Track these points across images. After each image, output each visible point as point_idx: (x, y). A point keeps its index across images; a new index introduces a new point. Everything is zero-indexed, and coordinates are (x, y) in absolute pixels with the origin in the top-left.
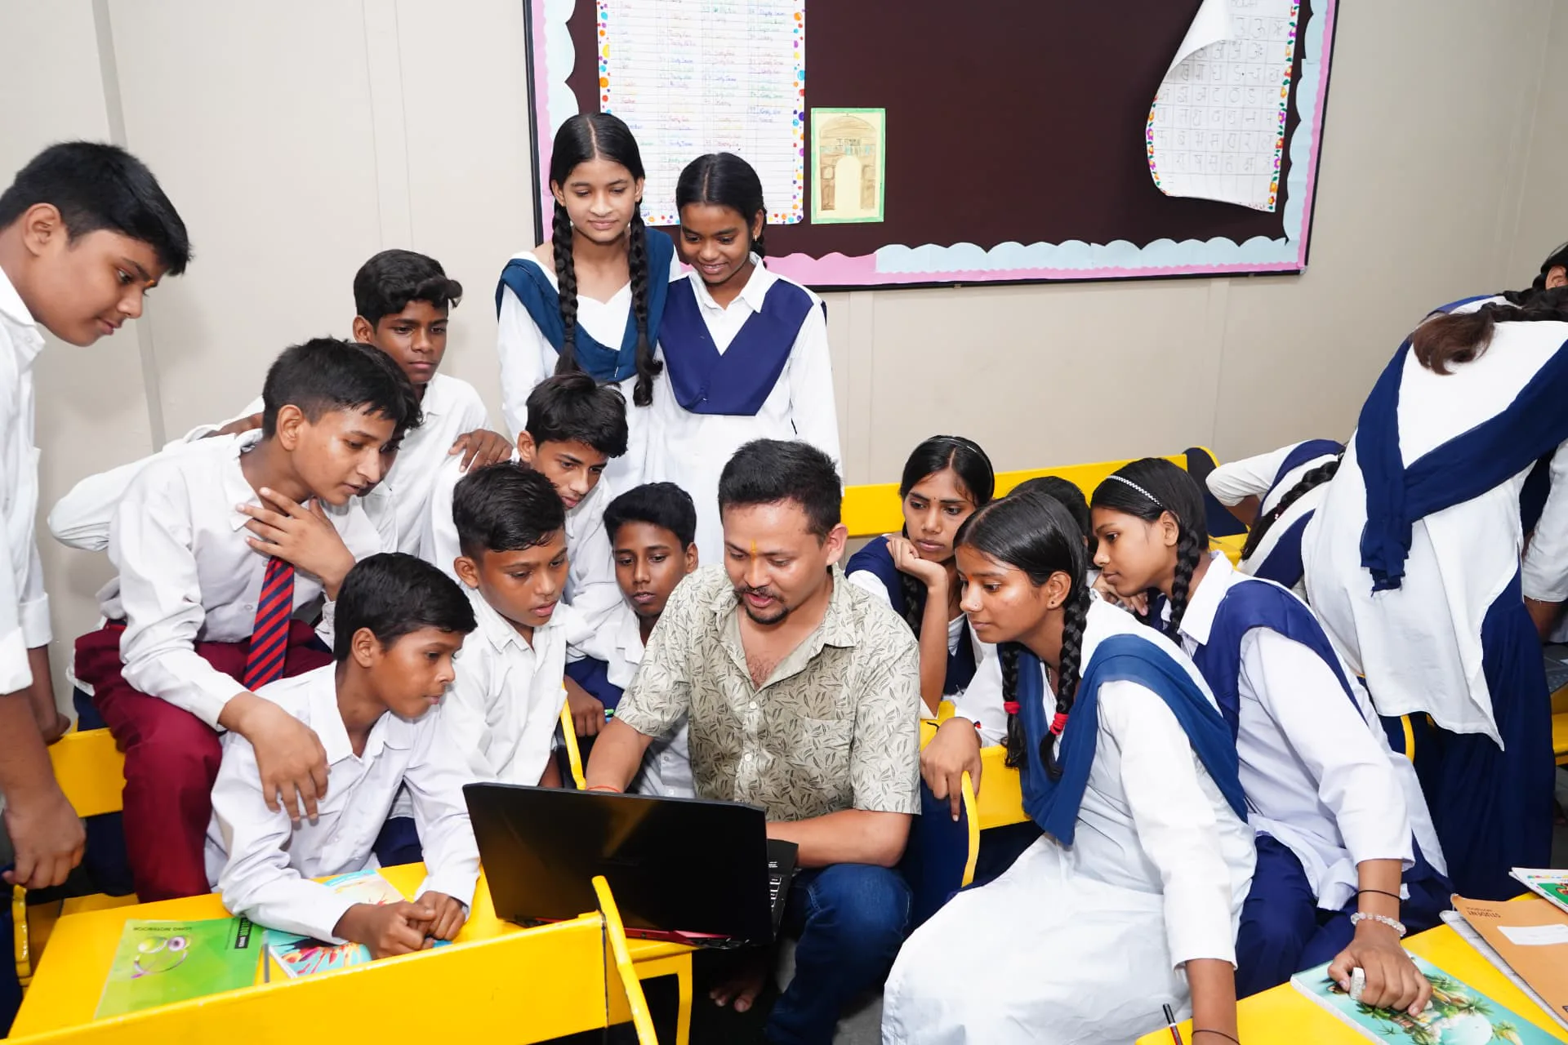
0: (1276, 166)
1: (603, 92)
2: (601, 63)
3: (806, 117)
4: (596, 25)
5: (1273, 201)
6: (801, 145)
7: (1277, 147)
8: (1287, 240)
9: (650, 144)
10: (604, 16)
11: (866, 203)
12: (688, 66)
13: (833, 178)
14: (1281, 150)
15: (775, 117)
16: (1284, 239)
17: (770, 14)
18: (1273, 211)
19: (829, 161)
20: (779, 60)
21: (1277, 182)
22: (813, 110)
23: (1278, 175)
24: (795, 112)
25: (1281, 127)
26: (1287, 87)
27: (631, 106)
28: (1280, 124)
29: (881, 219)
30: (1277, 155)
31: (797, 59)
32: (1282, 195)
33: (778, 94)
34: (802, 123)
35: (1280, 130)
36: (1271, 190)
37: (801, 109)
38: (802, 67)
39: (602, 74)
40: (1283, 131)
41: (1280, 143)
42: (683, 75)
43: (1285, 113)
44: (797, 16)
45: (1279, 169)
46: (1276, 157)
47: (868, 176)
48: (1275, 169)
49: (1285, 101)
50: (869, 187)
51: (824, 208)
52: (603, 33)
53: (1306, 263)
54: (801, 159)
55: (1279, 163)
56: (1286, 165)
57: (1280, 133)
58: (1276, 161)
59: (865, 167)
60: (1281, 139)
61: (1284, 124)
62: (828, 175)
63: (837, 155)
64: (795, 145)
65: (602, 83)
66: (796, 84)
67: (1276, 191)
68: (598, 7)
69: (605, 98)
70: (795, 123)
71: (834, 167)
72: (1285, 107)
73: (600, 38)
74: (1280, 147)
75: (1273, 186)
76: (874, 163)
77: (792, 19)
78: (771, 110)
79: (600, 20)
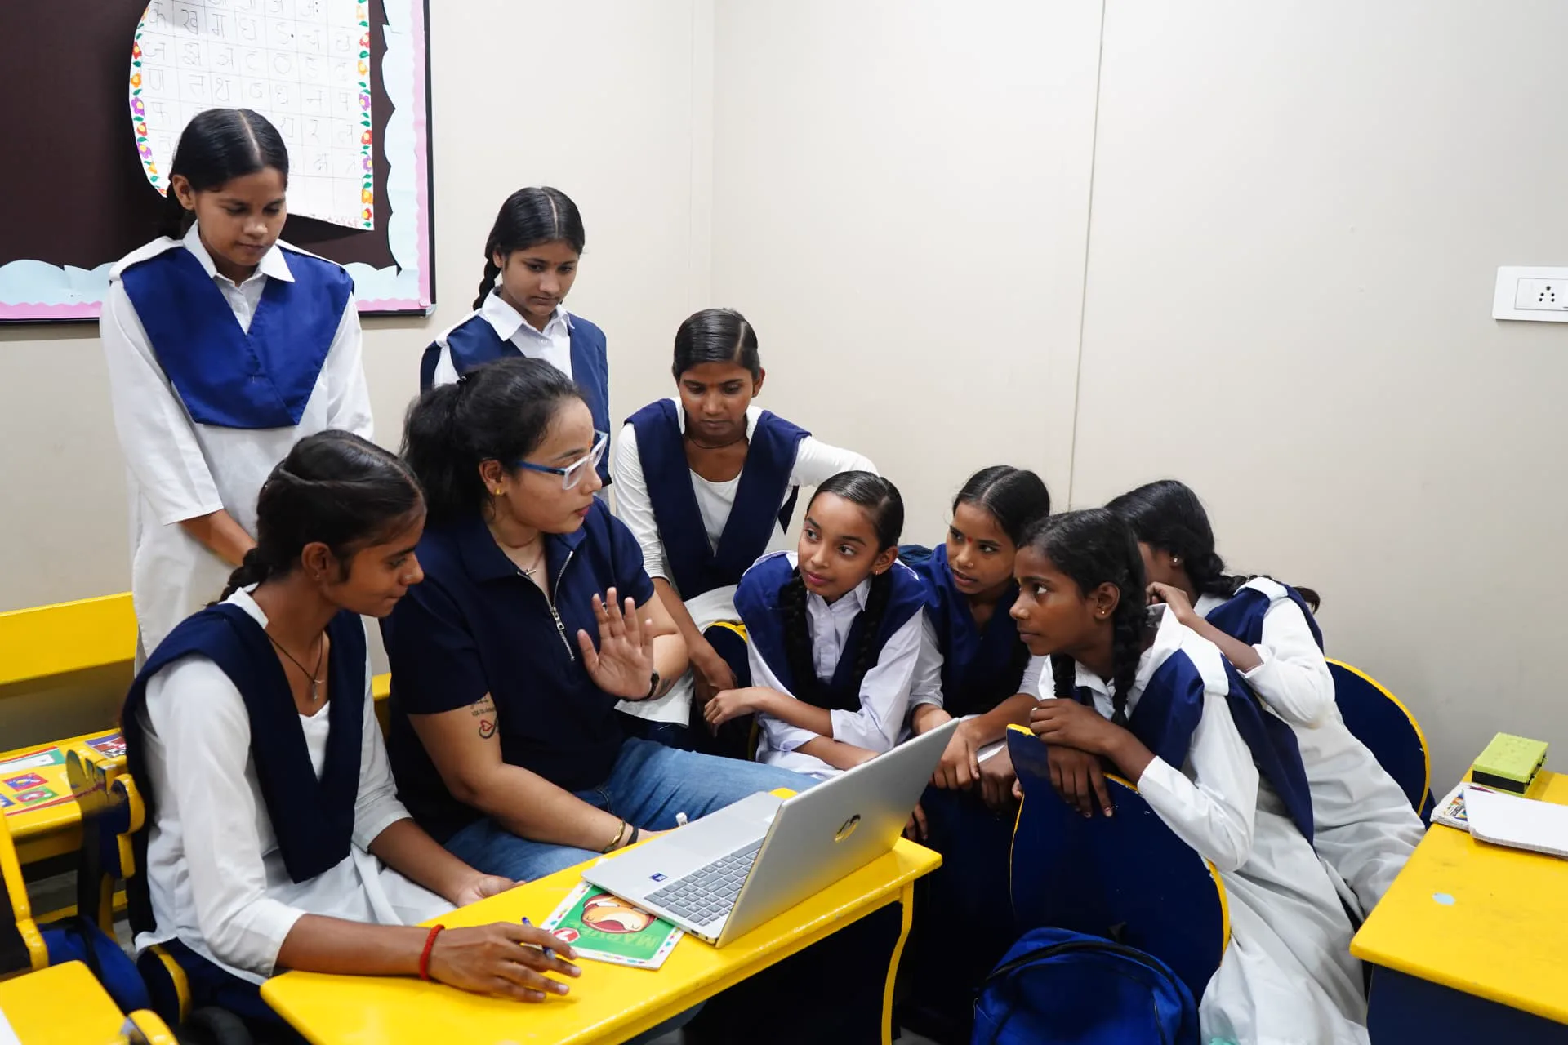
0: (365, 167)
5: (370, 215)
7: (363, 141)
8: (399, 269)
14: (371, 146)
16: (395, 267)
18: (372, 228)
21: (371, 190)
23: (371, 180)
25: (366, 115)
26: (367, 60)
28: (364, 111)
30: (366, 153)
32: (382, 209)
35: (365, 119)
36: (364, 200)
40: (370, 120)
41: (367, 137)
43: (369, 96)
45: (371, 173)
46: (365, 156)
48: (365, 172)
49: (367, 79)
53: (433, 300)
55: (370, 163)
56: (381, 169)
57: (366, 123)
58: (365, 161)
60: (367, 132)
61: (369, 111)
67: (372, 201)
72: (368, 88)
74: (368, 142)
75: (367, 195)
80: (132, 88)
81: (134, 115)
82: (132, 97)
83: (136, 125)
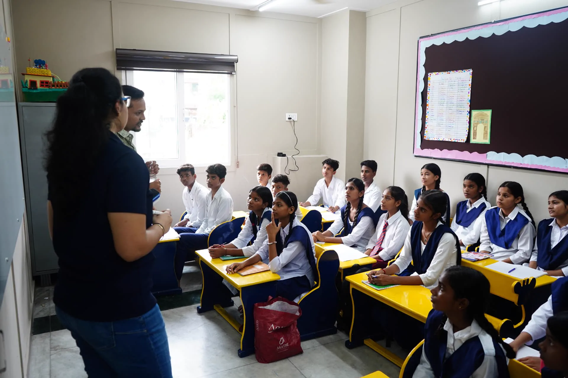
1: (427, 107)
2: (427, 101)
3: (470, 113)
4: (427, 92)
6: (468, 121)
9: (435, 120)
10: (429, 90)
11: (485, 138)
12: (444, 100)
13: (476, 130)
15: (463, 113)
17: (463, 85)
19: (475, 125)
20: (464, 97)
22: (472, 111)
24: (468, 111)
27: (433, 110)
29: (489, 143)
31: (468, 97)
33: (464, 106)
34: (469, 114)
37: (469, 111)
38: (470, 99)
39: (427, 103)
42: (443, 102)
44: (469, 85)
47: (486, 130)
50: (486, 133)
51: (474, 139)
52: (428, 94)
54: (468, 124)
59: (485, 127)
62: (475, 129)
63: (477, 124)
64: (467, 120)
65: (427, 105)
66: (468, 104)
68: (428, 88)
69: (428, 109)
70: (468, 115)
71: (477, 127)
73: (428, 95)
76: (488, 127)
77: (468, 86)
78: (462, 111)
79: (428, 91)
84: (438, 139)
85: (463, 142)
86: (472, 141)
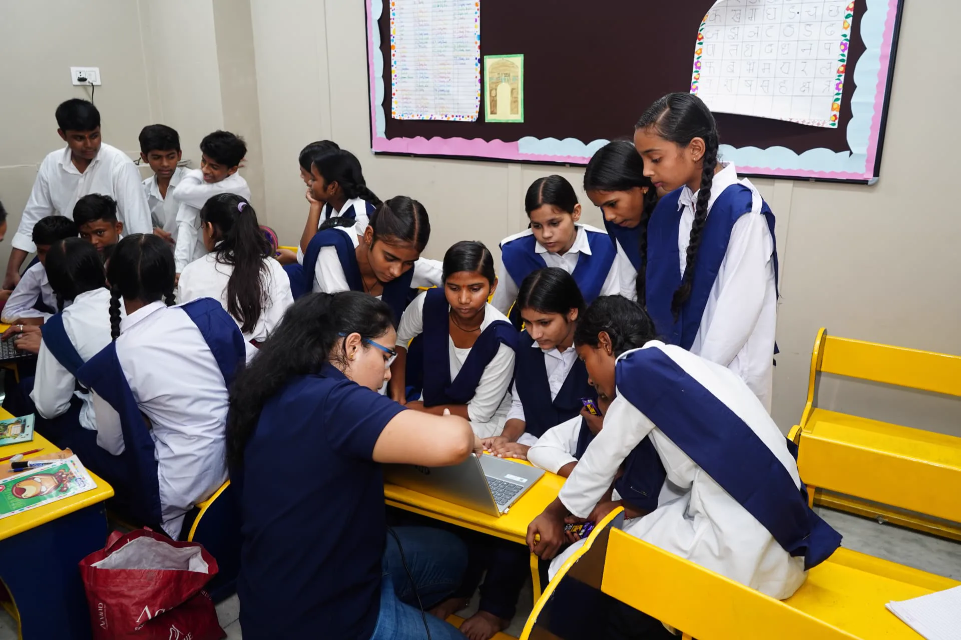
0: (837, 88)
1: (393, 52)
2: (392, 38)
3: (481, 61)
4: (390, 19)
5: (836, 119)
6: (479, 77)
7: (838, 71)
8: (851, 153)
9: (412, 78)
10: (394, 14)
11: (514, 111)
12: (426, 36)
13: (496, 96)
14: (844, 75)
15: (466, 62)
16: (849, 152)
17: (463, 5)
18: (836, 127)
19: (494, 86)
20: (468, 30)
21: (839, 102)
22: (485, 57)
23: (840, 97)
24: (476, 59)
25: (843, 55)
26: (850, 20)
27: (404, 58)
28: (842, 53)
29: (522, 121)
30: (839, 79)
31: (475, 29)
32: (845, 114)
33: (468, 49)
34: (479, 65)
35: (841, 58)
36: (833, 109)
37: (479, 57)
38: (479, 33)
39: (392, 44)
40: (845, 58)
41: (842, 69)
42: (424, 41)
43: (848, 43)
44: (476, 5)
45: (841, 92)
46: (838, 81)
47: (515, 95)
48: (837, 91)
49: (848, 32)
50: (515, 101)
51: (492, 113)
52: (393, 23)
53: (876, 175)
54: (479, 85)
55: (841, 86)
56: (849, 88)
57: (842, 60)
58: (838, 85)
59: (512, 90)
60: (842, 66)
61: (846, 53)
62: (493, 93)
63: (498, 82)
64: (476, 77)
65: (392, 48)
66: (476, 43)
67: (838, 110)
68: (391, 10)
69: (394, 55)
70: (476, 65)
71: (496, 90)
72: (848, 37)
73: (391, 25)
74: (842, 72)
75: (835, 106)
76: (518, 88)
77: (474, 6)
78: (465, 58)
79: (391, 17)
80: (696, 56)
81: (694, 69)
82: (695, 60)
83: (694, 75)
84: (419, 115)
85: (470, 120)
86: (489, 118)
